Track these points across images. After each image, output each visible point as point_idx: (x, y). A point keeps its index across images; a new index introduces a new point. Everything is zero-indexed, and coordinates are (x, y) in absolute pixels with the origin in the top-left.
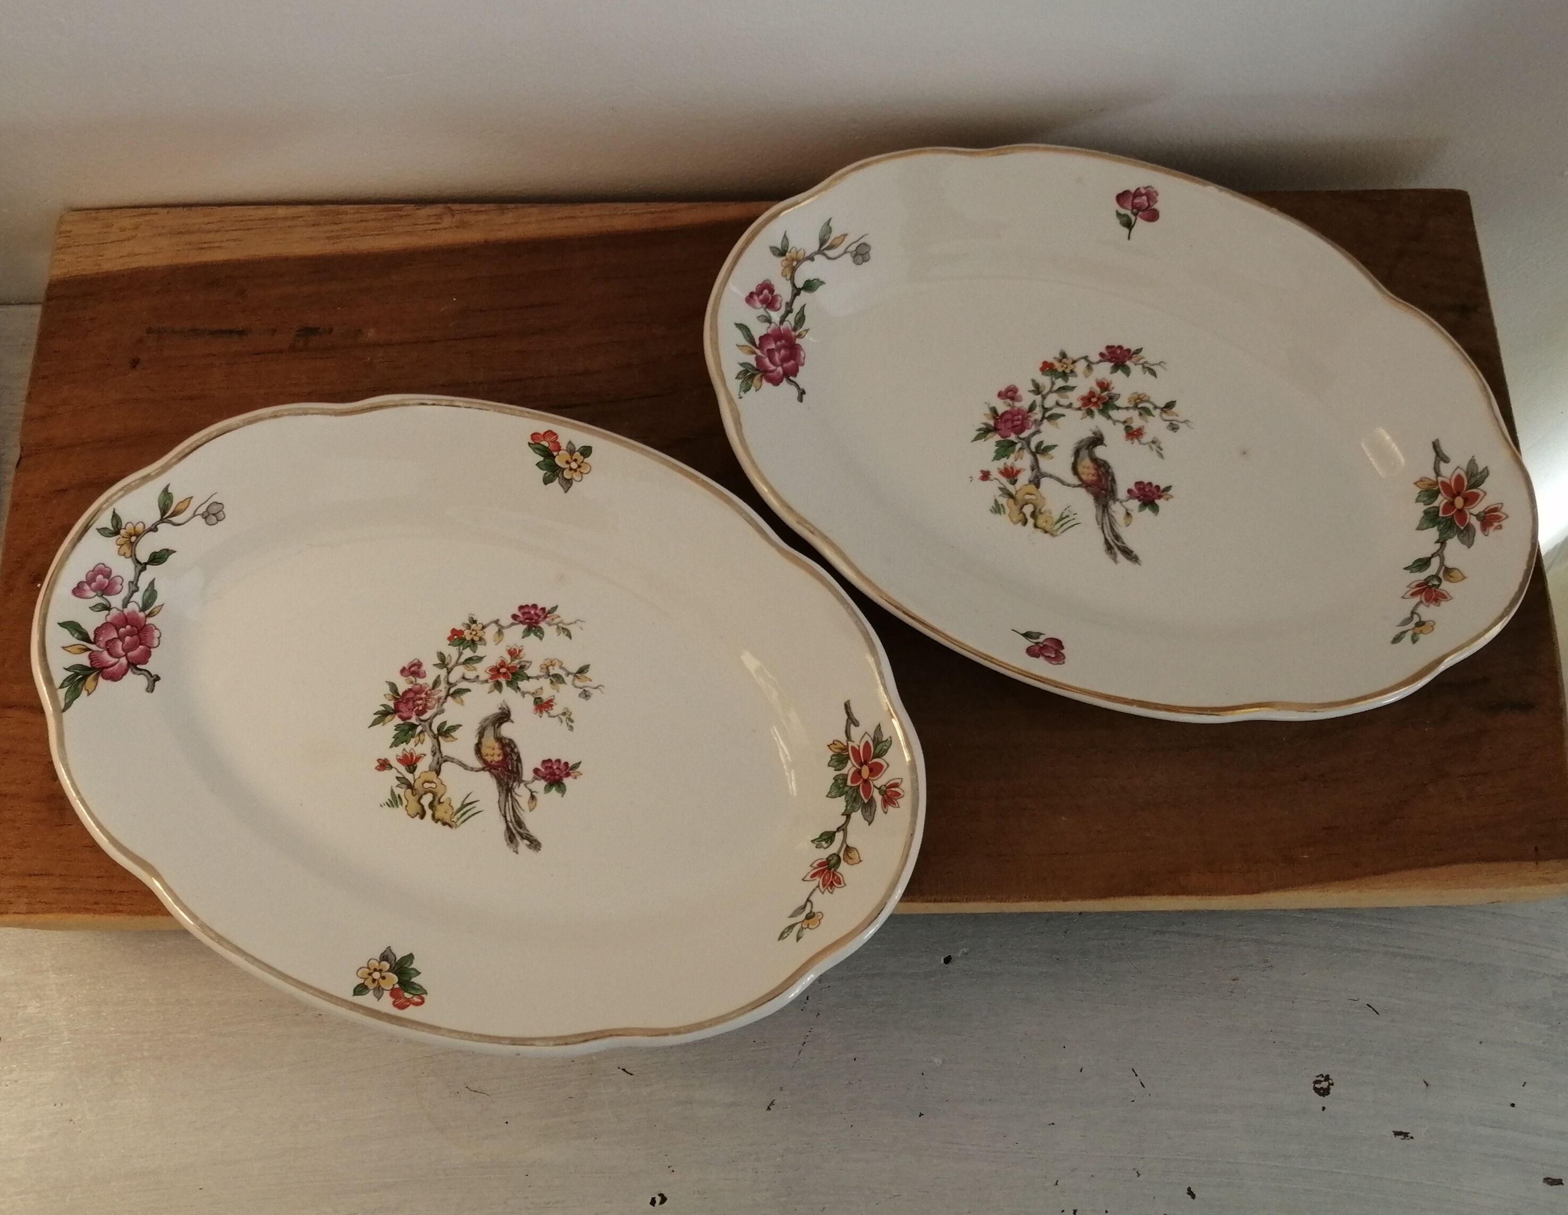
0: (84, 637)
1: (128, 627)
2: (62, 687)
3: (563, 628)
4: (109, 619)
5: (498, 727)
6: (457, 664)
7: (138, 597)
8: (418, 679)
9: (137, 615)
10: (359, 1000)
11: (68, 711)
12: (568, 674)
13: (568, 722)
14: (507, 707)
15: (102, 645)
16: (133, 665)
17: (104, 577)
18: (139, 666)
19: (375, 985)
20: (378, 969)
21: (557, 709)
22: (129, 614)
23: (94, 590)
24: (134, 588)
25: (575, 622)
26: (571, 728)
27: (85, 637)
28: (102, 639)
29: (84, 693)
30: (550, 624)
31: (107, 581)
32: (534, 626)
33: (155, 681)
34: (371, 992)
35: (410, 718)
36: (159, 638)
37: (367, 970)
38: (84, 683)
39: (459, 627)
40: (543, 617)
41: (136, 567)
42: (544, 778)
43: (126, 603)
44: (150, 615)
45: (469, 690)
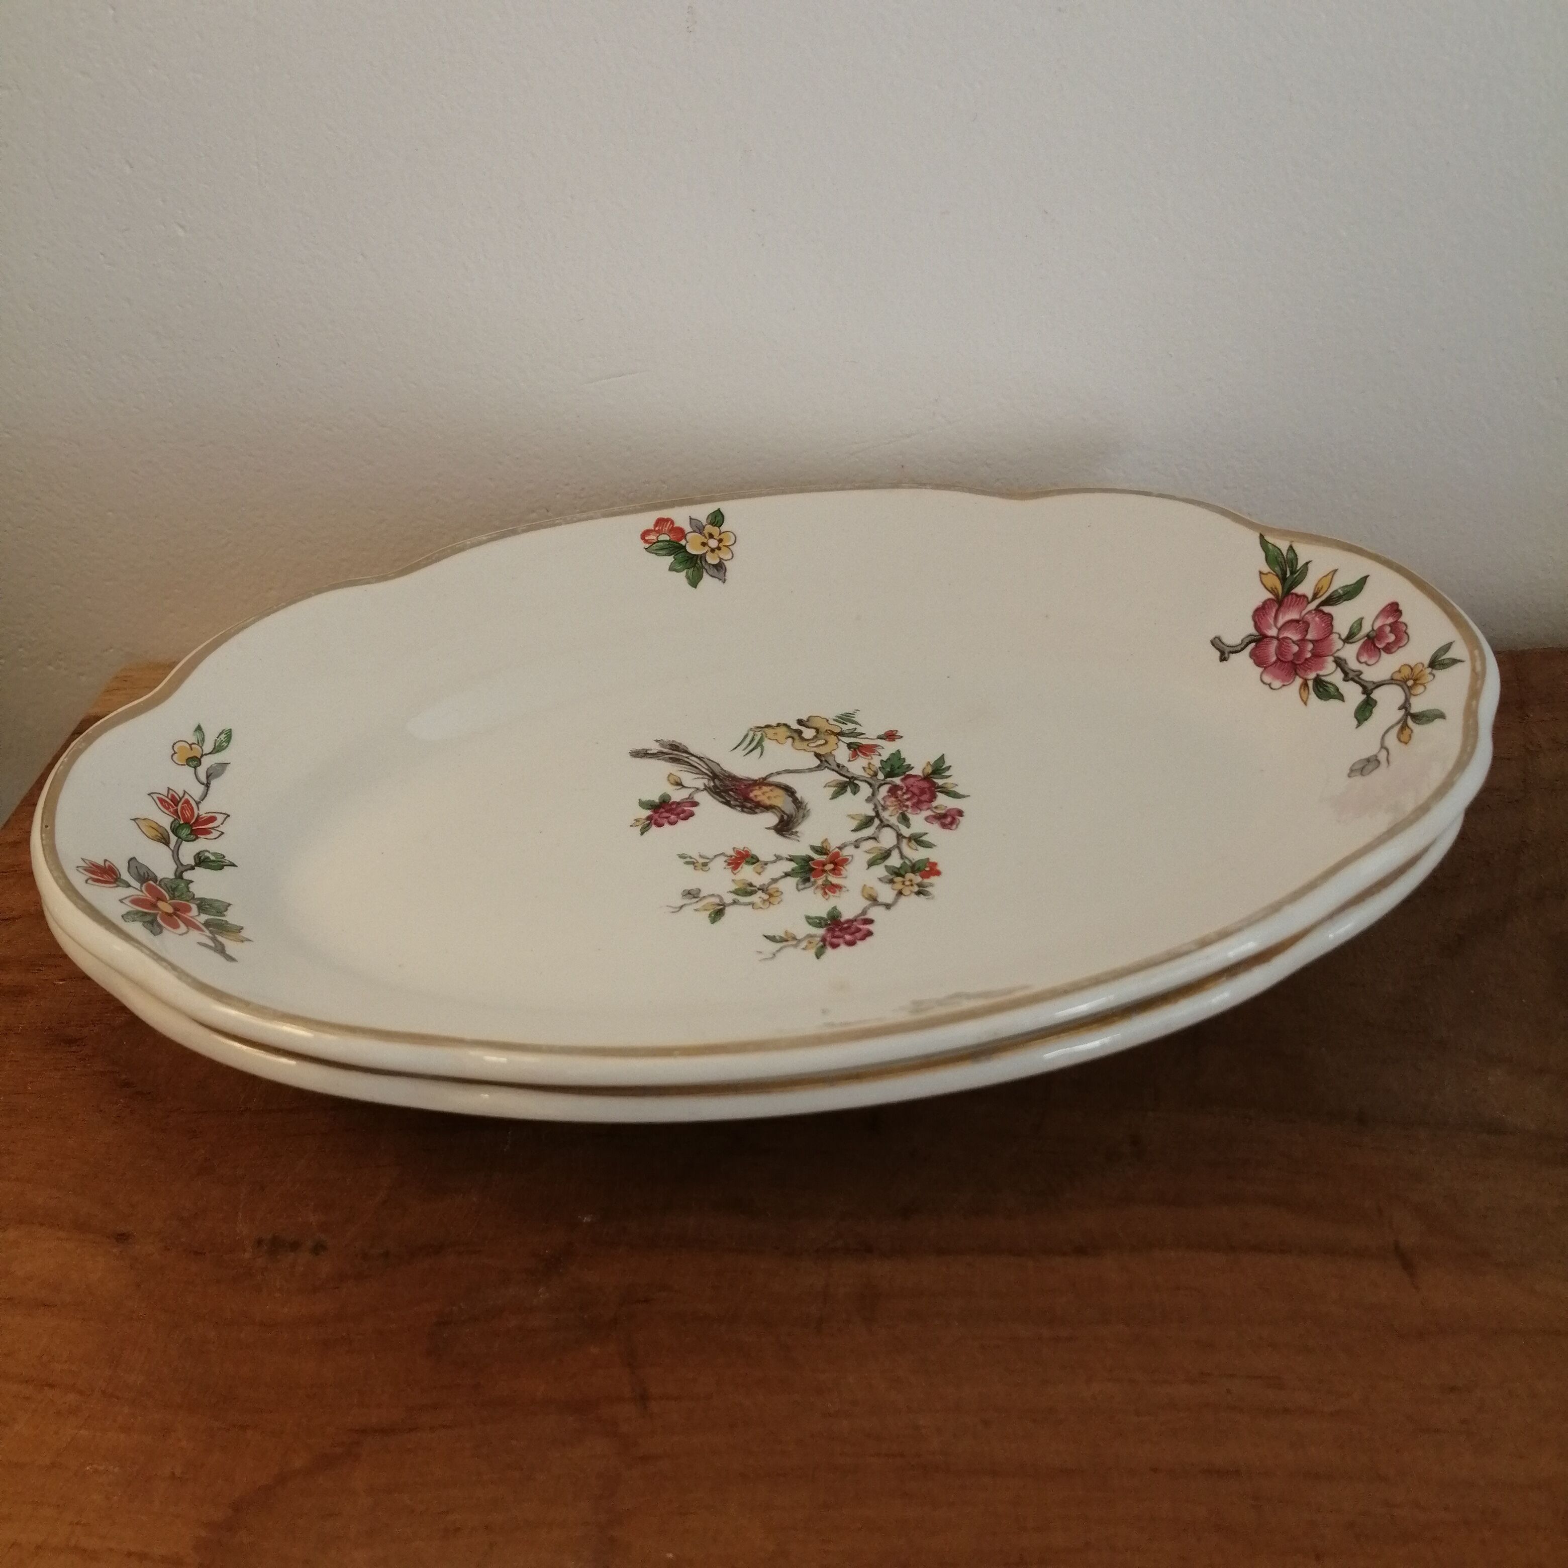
0: (1332, 600)
1: (1309, 655)
2: (1291, 548)
3: (787, 941)
4: (1335, 637)
5: (782, 816)
6: (898, 847)
7: (1336, 678)
8: (932, 814)
9: (1316, 670)
10: (711, 508)
11: (1258, 541)
12: (735, 902)
13: (693, 860)
14: (789, 838)
15: (1309, 618)
16: (1259, 640)
17: (1389, 644)
18: (1253, 645)
19: (706, 532)
20: (716, 551)
21: (720, 863)
22: (1324, 662)
23: (1381, 628)
24: (1351, 675)
25: (774, 955)
26: (682, 856)
27: (1330, 601)
28: (1315, 621)
29: (1266, 569)
30: (810, 936)
31: (1380, 646)
32: (829, 924)
33: (1222, 653)
34: (704, 523)
35: (902, 780)
36: (1270, 685)
37: (728, 544)
38: (1277, 576)
39: (933, 879)
40: (828, 939)
41: (1374, 683)
42: (678, 803)
43: (1340, 663)
44: (1305, 685)
45: (855, 830)
